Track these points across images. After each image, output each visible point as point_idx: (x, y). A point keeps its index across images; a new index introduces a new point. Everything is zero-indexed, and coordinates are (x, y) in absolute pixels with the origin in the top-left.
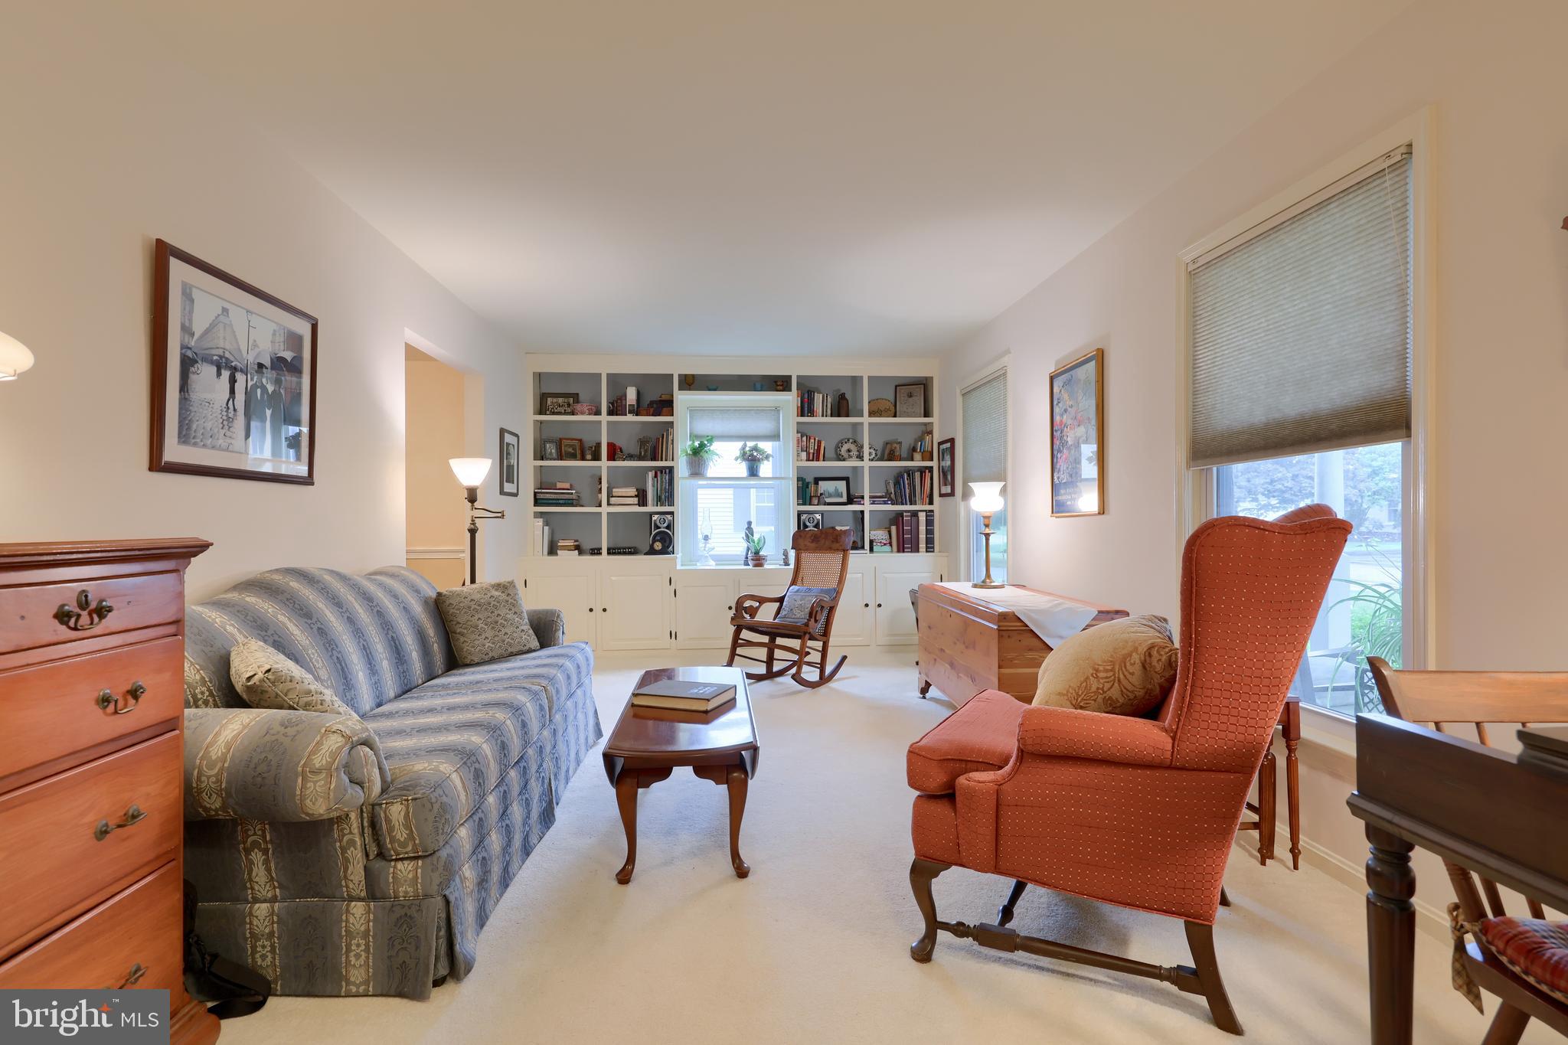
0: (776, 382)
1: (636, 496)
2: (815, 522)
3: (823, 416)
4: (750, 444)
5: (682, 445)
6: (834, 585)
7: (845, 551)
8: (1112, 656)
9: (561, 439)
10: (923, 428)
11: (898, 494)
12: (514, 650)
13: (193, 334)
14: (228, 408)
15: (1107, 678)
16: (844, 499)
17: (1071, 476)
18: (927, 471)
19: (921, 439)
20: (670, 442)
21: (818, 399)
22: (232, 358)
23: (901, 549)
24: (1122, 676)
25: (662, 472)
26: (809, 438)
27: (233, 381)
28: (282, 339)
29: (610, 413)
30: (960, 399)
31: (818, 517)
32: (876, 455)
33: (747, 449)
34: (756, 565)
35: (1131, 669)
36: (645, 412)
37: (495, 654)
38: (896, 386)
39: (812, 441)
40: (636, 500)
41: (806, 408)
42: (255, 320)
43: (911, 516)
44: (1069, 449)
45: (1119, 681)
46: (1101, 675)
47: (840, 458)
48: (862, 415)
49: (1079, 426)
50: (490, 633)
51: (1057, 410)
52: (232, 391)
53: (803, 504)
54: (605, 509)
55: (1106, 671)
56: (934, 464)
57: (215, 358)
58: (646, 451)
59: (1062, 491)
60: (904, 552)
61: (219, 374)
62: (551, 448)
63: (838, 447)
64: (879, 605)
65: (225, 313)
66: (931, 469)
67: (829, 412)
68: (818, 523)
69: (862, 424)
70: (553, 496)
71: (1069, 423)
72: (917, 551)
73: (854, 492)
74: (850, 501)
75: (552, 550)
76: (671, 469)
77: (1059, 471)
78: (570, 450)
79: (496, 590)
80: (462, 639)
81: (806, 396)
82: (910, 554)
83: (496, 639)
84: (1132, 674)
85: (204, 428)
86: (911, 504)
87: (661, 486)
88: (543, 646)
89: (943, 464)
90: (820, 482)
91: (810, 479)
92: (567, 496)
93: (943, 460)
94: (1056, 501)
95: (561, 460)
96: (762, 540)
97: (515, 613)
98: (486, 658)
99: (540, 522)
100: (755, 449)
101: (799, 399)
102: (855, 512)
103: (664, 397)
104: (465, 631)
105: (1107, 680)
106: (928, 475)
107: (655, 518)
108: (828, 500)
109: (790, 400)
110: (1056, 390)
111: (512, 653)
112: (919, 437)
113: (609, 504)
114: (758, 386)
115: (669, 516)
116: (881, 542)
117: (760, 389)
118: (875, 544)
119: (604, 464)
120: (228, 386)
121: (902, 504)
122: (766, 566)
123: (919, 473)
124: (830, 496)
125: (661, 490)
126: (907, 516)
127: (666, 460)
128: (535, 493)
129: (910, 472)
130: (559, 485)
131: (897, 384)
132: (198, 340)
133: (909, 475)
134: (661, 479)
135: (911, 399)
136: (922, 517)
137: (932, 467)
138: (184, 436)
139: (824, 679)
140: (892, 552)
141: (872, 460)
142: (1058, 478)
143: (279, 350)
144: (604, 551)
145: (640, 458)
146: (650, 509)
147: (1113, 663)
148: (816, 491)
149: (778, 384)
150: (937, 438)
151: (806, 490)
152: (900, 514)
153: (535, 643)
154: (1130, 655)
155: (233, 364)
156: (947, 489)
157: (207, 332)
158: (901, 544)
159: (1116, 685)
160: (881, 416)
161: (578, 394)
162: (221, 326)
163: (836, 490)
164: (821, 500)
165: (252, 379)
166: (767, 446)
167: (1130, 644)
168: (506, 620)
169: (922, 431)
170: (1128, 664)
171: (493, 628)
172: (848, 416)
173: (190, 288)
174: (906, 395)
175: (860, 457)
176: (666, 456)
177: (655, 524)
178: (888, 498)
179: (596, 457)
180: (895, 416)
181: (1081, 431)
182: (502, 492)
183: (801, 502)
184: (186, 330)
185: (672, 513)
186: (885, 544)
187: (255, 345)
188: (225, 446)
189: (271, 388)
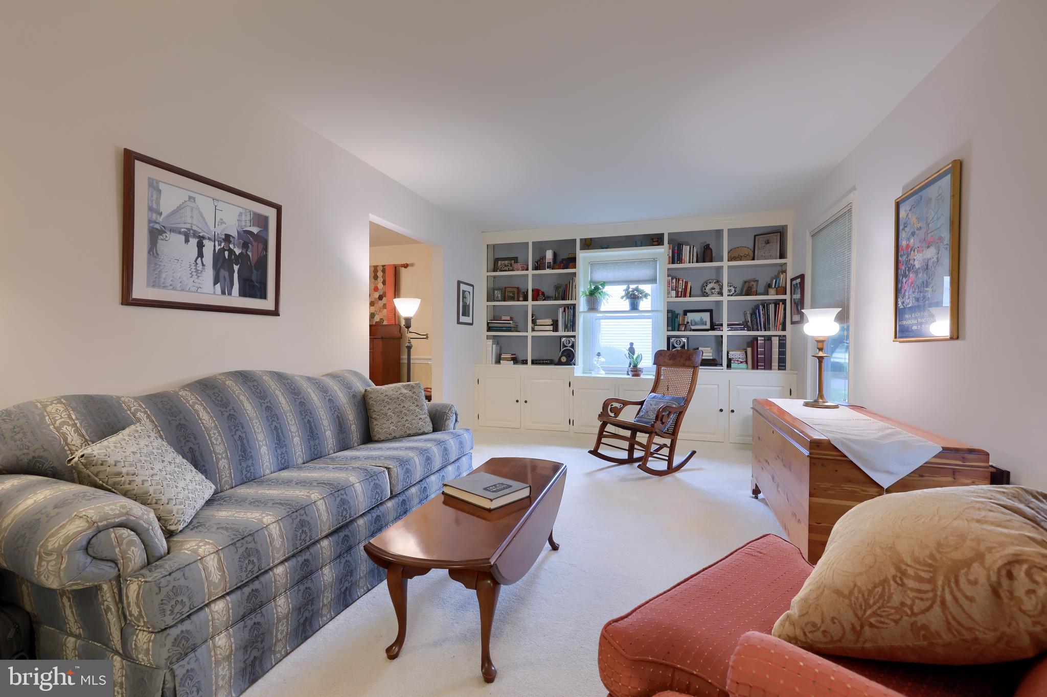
0: (652, 239)
1: (552, 325)
2: (682, 344)
3: (689, 262)
4: (633, 286)
5: (582, 288)
6: (684, 394)
7: (695, 368)
8: (932, 556)
9: (505, 288)
10: (779, 268)
11: (754, 322)
12: (411, 432)
13: (161, 213)
14: (197, 264)
15: (919, 591)
16: (708, 326)
17: (917, 300)
18: (781, 303)
19: (777, 277)
20: (574, 286)
21: (686, 250)
22: (200, 230)
23: (755, 366)
24: (948, 597)
25: (568, 308)
26: (678, 280)
27: (200, 246)
28: (248, 218)
29: (536, 268)
30: (809, 240)
31: (684, 340)
32: (735, 291)
33: (630, 290)
34: (634, 375)
35: (969, 591)
36: (557, 267)
37: (397, 435)
38: (755, 236)
39: (681, 282)
40: (551, 328)
41: (676, 257)
42: (220, 205)
43: (765, 340)
44: (916, 272)
45: (943, 603)
46: (910, 583)
47: (705, 294)
48: (722, 261)
49: (928, 247)
50: (395, 419)
51: (903, 235)
52: (200, 254)
53: (672, 330)
54: (530, 334)
55: (920, 580)
56: (787, 297)
57: (183, 230)
58: (559, 293)
59: (907, 316)
60: (757, 369)
61: (187, 241)
62: (498, 294)
63: (703, 287)
64: (733, 411)
65: (192, 200)
66: (784, 301)
67: (695, 259)
68: (684, 346)
69: (722, 267)
70: (499, 325)
71: (916, 246)
72: (770, 368)
73: (716, 321)
74: (713, 328)
75: (498, 361)
76: (574, 305)
77: (904, 296)
78: (511, 295)
79: (406, 389)
80: (375, 422)
81: (676, 248)
82: (763, 371)
83: (399, 424)
84: (971, 599)
85: (173, 277)
86: (765, 330)
87: (568, 317)
88: (435, 430)
89: (795, 297)
90: (688, 314)
91: (680, 311)
92: (507, 325)
93: (794, 294)
94: (900, 326)
95: (504, 301)
96: (640, 357)
97: (417, 405)
98: (390, 437)
99: (490, 342)
100: (637, 289)
101: (671, 250)
102: (717, 336)
103: (571, 256)
104: (378, 417)
105: (920, 595)
106: (781, 306)
107: (563, 339)
108: (693, 327)
109: (662, 252)
110: (902, 214)
111: (410, 434)
112: (775, 276)
113: (533, 330)
114: (639, 243)
115: (572, 339)
116: (738, 361)
117: (640, 245)
118: (732, 362)
119: (530, 303)
120: (196, 249)
121: (758, 330)
122: (642, 376)
123: (773, 305)
124: (696, 324)
125: (568, 320)
126: (761, 340)
127: (571, 300)
128: (488, 323)
129: (765, 304)
130: (503, 318)
131: (755, 234)
132: (165, 218)
133: (764, 307)
134: (568, 313)
135: (768, 245)
136: (775, 341)
137: (785, 300)
138: (154, 282)
139: (671, 470)
140: (747, 368)
141: (732, 295)
142: (903, 303)
143: (245, 226)
144: (529, 362)
145: (556, 299)
146: (561, 333)
147: (933, 569)
148: (684, 320)
149: (655, 240)
150: (790, 275)
151: (674, 320)
152: (755, 338)
153: (430, 427)
154: (968, 563)
155: (201, 234)
156: (796, 318)
157: (174, 212)
158: (756, 363)
159: (937, 608)
160: (741, 260)
161: (517, 257)
162: (188, 209)
163: (701, 319)
164: (688, 327)
165: (219, 245)
166: (647, 288)
167: (969, 543)
168: (408, 411)
169: (779, 271)
170: (962, 580)
171: (398, 416)
172: (712, 262)
173: (157, 183)
174: (763, 242)
175: (721, 294)
176: (572, 296)
177: (563, 344)
178: (745, 326)
179: (526, 299)
180: (753, 259)
181: (930, 253)
182: (459, 322)
183: (670, 328)
184: (154, 210)
185: (574, 337)
186: (741, 362)
187: (222, 222)
188: (194, 289)
189: (238, 251)
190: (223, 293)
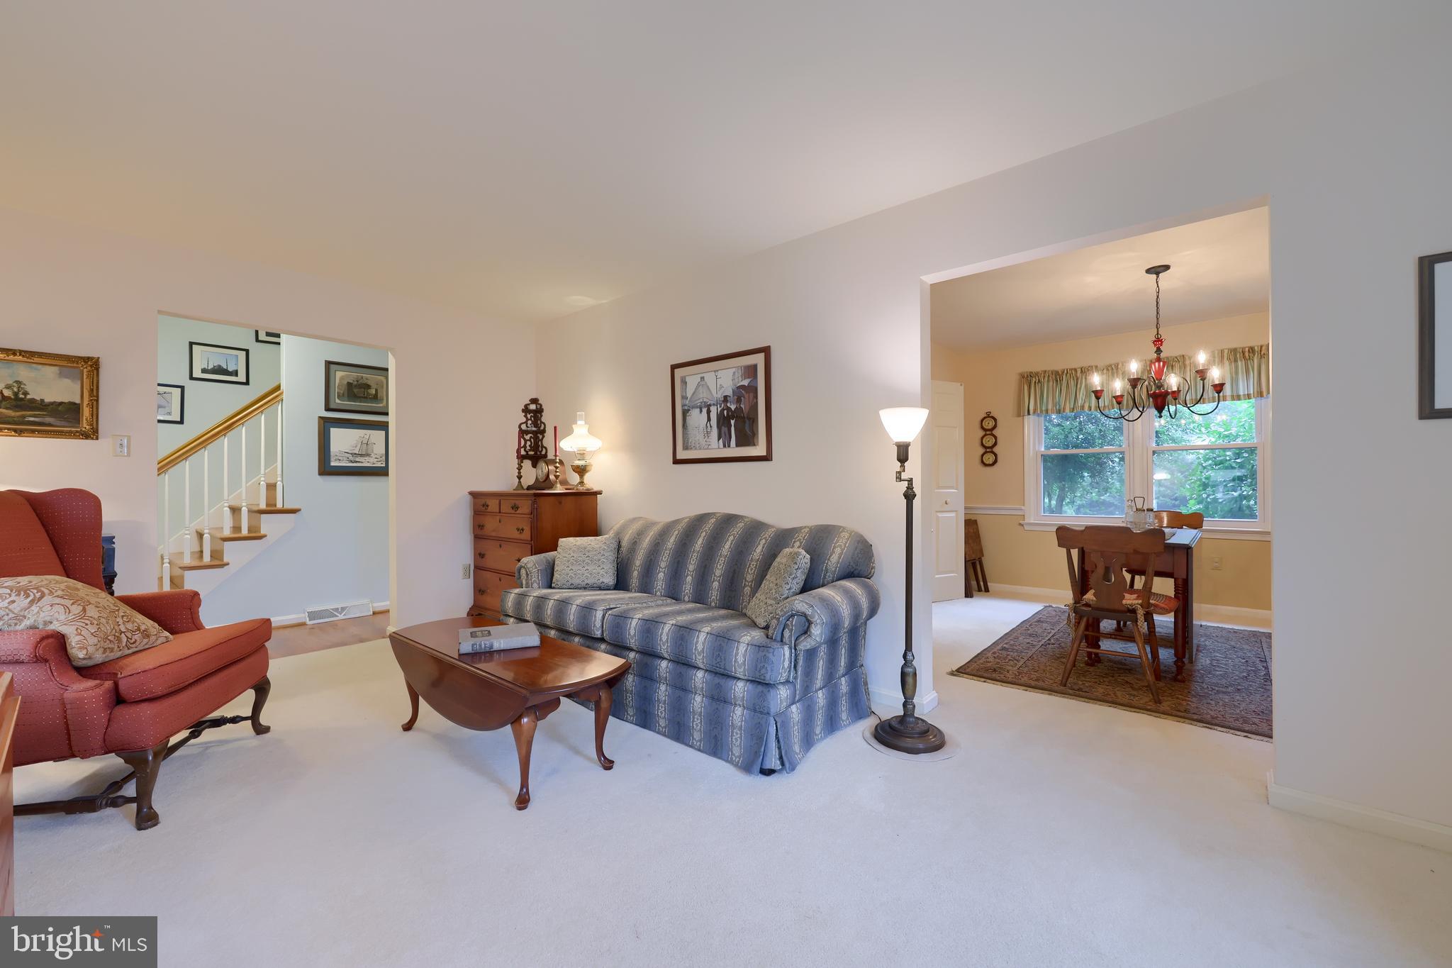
14: (708, 427)
27: (709, 412)
28: (741, 375)
42: (720, 373)
52: (709, 419)
57: (699, 404)
61: (701, 411)
65: (704, 379)
120: (706, 416)
138: (686, 448)
143: (739, 382)
155: (709, 403)
157: (694, 393)
162: (701, 386)
165: (720, 407)
184: (684, 397)
187: (722, 387)
188: (706, 447)
189: (733, 407)
190: (724, 446)
